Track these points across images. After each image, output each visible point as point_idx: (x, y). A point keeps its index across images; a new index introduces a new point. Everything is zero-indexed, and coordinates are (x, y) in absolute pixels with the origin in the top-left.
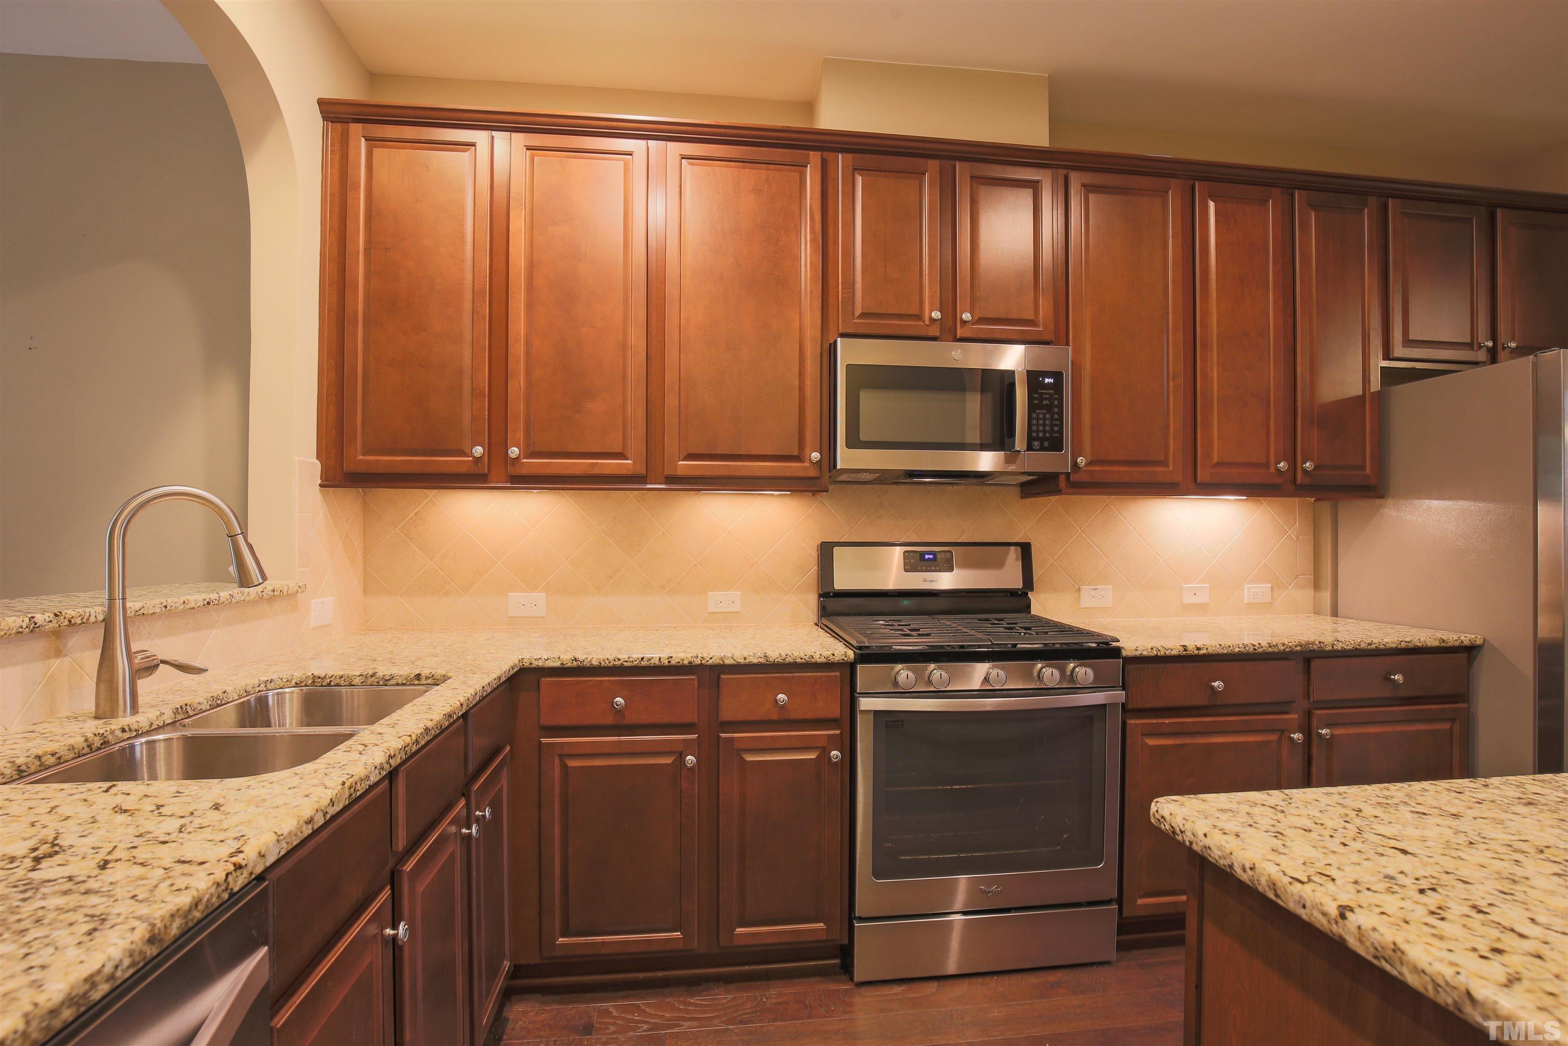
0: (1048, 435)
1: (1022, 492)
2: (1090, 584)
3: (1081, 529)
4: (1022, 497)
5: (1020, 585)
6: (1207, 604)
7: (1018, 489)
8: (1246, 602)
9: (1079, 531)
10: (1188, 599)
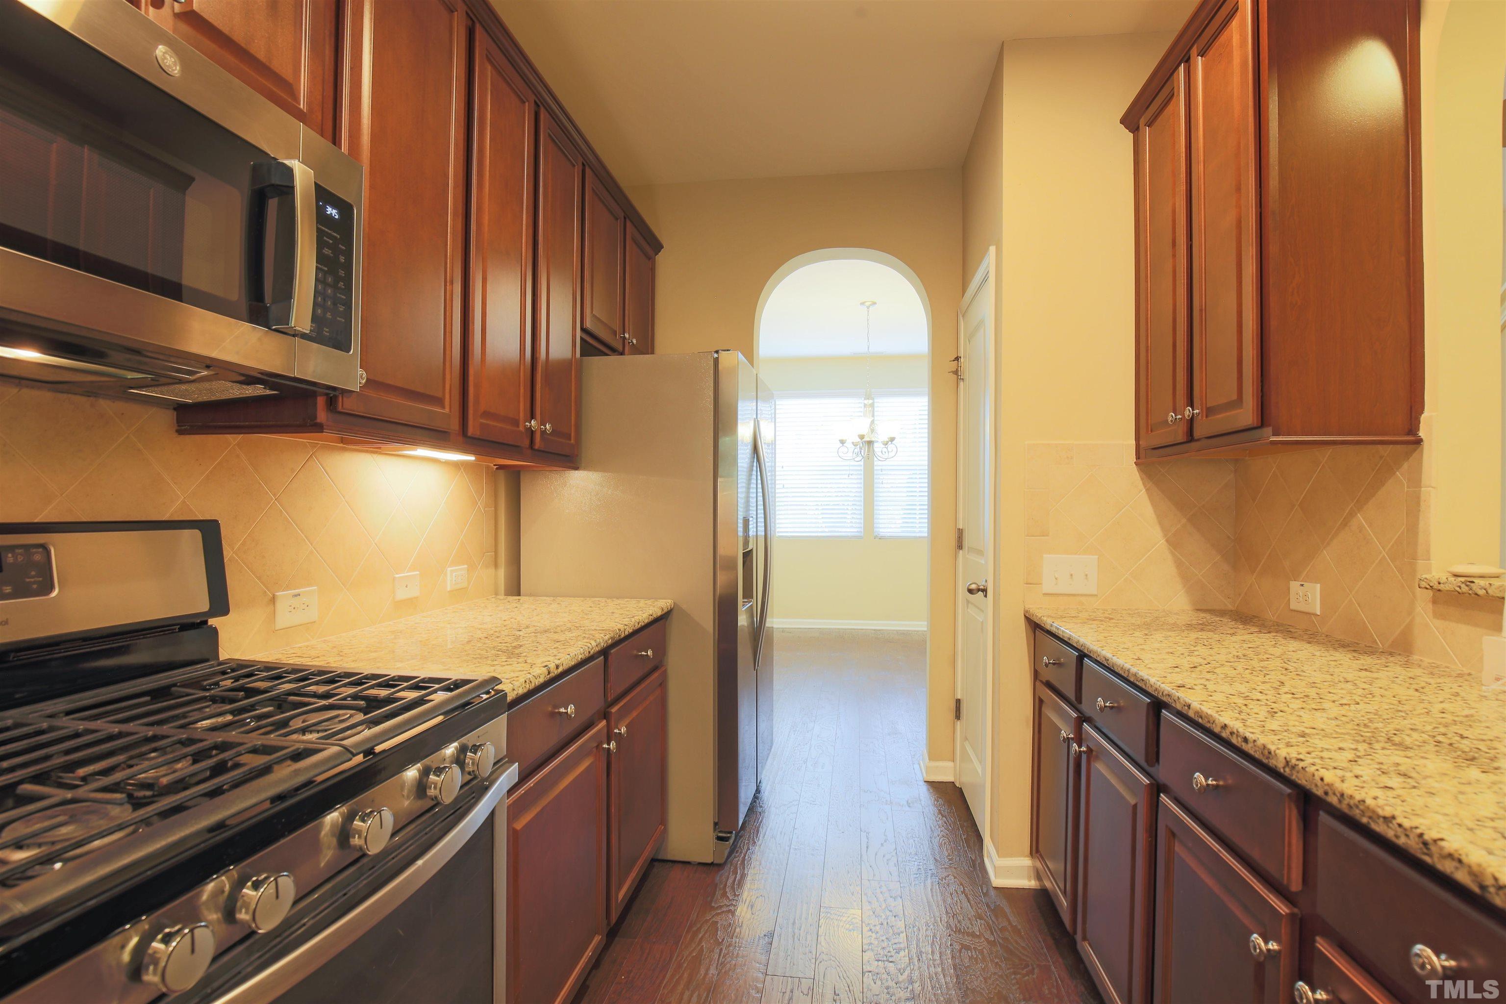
0: (329, 315)
1: (179, 421)
2: (288, 588)
3: (275, 495)
4: (180, 432)
5: (204, 606)
6: (416, 598)
7: (170, 416)
8: (449, 589)
9: (272, 499)
10: (402, 594)
